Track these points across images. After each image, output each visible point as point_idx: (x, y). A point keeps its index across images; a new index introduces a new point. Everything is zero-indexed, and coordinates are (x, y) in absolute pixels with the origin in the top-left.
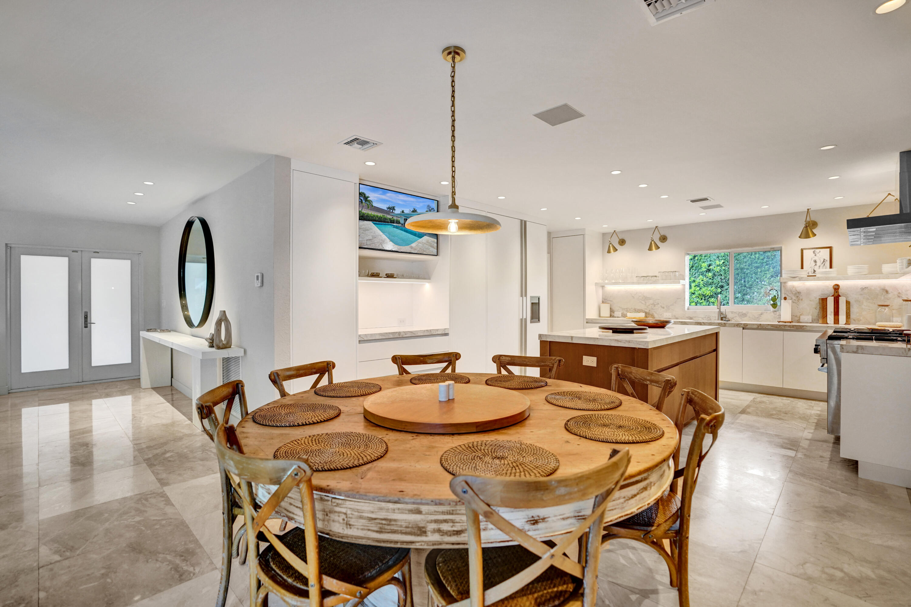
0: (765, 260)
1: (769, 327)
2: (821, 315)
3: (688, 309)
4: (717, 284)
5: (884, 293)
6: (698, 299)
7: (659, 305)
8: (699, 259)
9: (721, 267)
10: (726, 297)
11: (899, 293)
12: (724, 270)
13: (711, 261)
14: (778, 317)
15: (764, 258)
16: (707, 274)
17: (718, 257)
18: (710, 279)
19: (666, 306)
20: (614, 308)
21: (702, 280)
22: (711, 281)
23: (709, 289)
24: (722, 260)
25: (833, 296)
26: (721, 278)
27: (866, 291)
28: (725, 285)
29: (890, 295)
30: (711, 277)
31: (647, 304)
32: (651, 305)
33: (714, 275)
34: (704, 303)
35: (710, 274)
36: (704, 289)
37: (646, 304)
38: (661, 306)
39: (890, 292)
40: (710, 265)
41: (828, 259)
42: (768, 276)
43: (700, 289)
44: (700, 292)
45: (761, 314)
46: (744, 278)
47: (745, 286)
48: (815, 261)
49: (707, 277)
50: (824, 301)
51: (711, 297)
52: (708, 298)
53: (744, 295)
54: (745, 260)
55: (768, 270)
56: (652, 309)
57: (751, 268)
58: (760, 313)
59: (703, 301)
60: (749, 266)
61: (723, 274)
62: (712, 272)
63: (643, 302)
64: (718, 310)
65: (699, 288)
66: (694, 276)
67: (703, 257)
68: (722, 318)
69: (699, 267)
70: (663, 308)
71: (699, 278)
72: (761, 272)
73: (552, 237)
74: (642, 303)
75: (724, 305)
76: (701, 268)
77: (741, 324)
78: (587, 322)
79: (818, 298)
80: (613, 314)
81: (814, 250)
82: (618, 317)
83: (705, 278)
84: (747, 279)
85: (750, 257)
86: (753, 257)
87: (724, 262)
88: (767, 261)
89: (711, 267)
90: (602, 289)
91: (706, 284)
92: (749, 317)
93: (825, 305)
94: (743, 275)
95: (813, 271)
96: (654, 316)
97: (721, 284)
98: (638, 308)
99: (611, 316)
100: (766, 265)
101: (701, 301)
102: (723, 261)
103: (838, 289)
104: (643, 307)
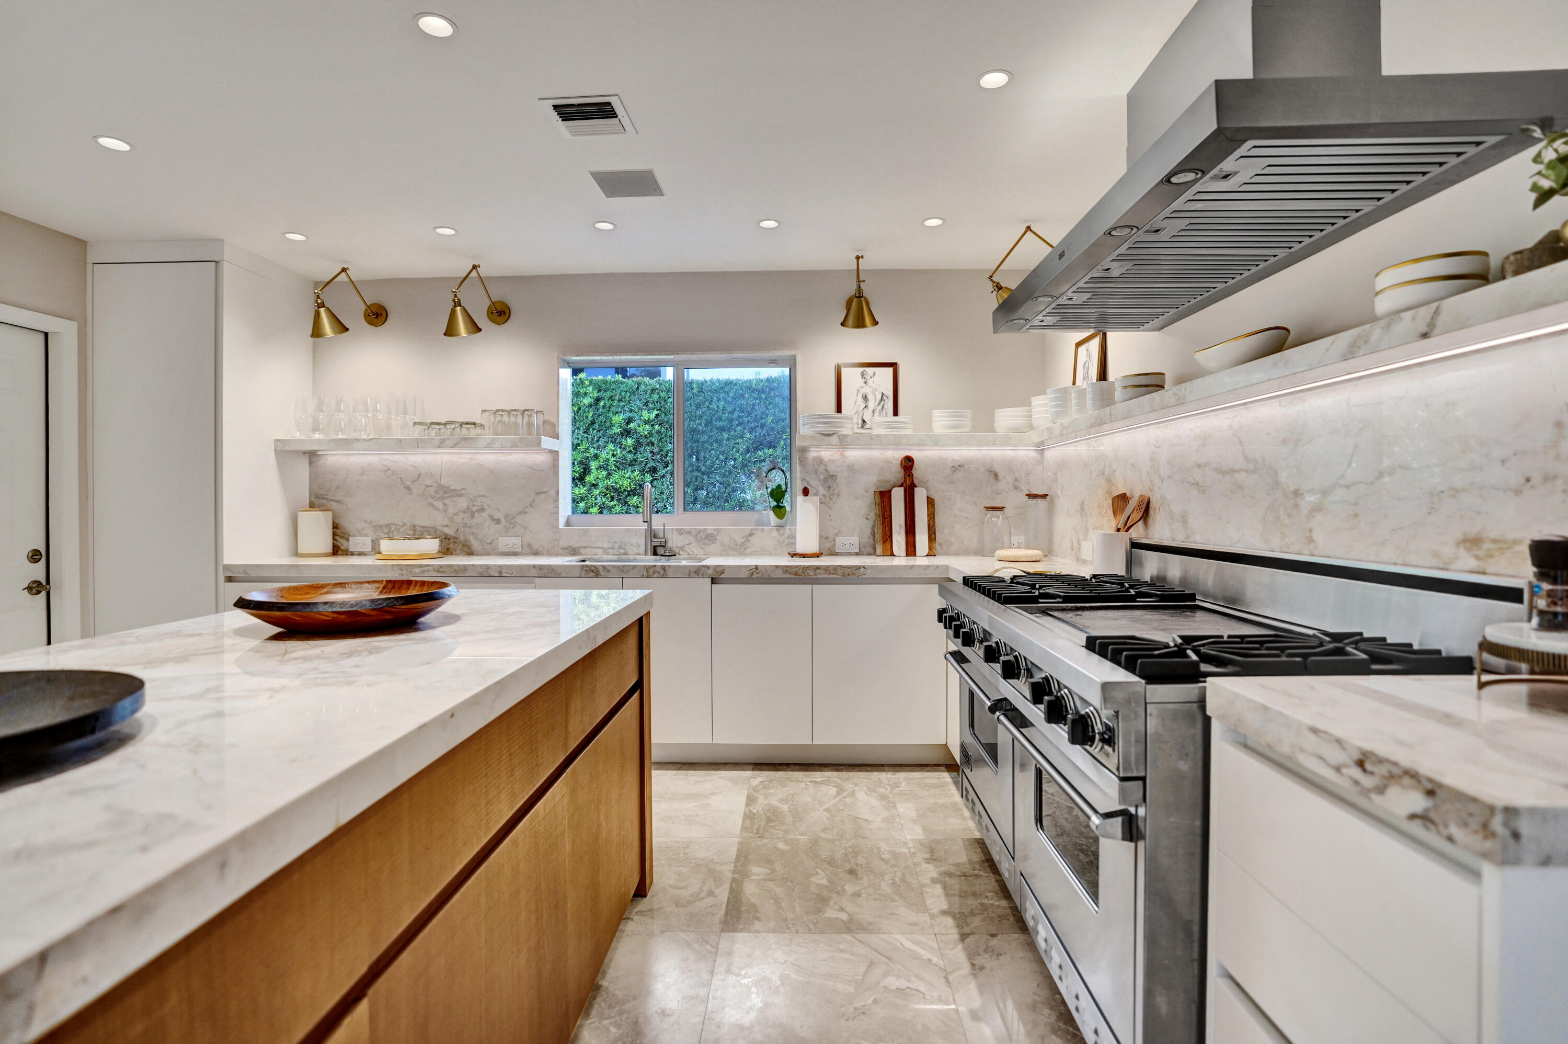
0: (736, 415)
1: (779, 574)
2: (879, 535)
3: (568, 524)
4: (643, 465)
5: (992, 479)
6: (604, 500)
7: (485, 514)
8: (608, 405)
9: (652, 425)
10: (662, 493)
11: (1016, 480)
12: (658, 432)
13: (631, 411)
14: (787, 541)
15: (735, 410)
16: (624, 442)
17: (646, 404)
18: (630, 452)
19: (506, 516)
20: (348, 524)
21: (614, 455)
22: (630, 456)
23: (627, 475)
24: (653, 409)
25: (901, 486)
26: (652, 452)
27: (960, 474)
28: (659, 466)
29: (1001, 485)
30: (631, 448)
31: (451, 510)
32: (462, 515)
33: (638, 444)
34: (618, 509)
35: (630, 441)
36: (616, 476)
37: (445, 511)
38: (491, 517)
39: (1000, 477)
40: (629, 421)
41: (890, 394)
42: (742, 448)
43: (609, 474)
44: (608, 482)
45: (751, 535)
46: (698, 453)
47: (698, 470)
48: (865, 398)
49: (624, 449)
50: (884, 497)
51: (633, 493)
52: (626, 497)
53: (696, 489)
54: (699, 412)
55: (741, 437)
56: (465, 525)
57: (711, 431)
58: (748, 533)
59: (615, 502)
60: (706, 425)
61: (656, 442)
62: (635, 437)
63: (436, 503)
64: (645, 526)
65: (605, 473)
66: (595, 446)
67: (615, 403)
68: (655, 547)
69: (608, 424)
70: (498, 521)
71: (607, 449)
72: (728, 439)
73: (90, 260)
74: (436, 509)
75: (657, 512)
76: (612, 425)
77: (708, 567)
78: (230, 579)
79: (871, 491)
80: (343, 544)
81: (862, 369)
82: (361, 554)
83: (619, 450)
84: (702, 454)
85: (708, 407)
86: (714, 406)
87: (657, 415)
88: (739, 417)
89: (632, 425)
90: (311, 463)
91: (622, 465)
92: (722, 544)
93: (888, 508)
94: (695, 445)
95: (860, 422)
96: (469, 547)
97: (651, 464)
98: (423, 524)
99: (336, 551)
100: (738, 425)
101: (612, 503)
102: (656, 412)
103: (911, 467)
104: (438, 520)
